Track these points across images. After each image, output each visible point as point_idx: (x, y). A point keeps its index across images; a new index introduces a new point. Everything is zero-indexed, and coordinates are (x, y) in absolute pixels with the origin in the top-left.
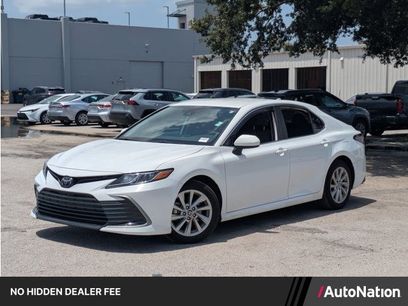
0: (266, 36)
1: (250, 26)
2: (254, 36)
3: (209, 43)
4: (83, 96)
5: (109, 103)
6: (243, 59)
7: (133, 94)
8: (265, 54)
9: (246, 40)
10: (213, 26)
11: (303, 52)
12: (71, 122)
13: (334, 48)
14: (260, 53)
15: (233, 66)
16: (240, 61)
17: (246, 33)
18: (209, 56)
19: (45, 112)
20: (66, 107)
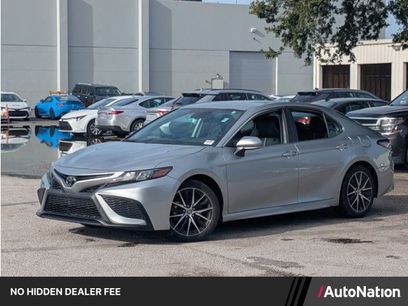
14: (348, 43)
19: (93, 121)
20: (118, 113)
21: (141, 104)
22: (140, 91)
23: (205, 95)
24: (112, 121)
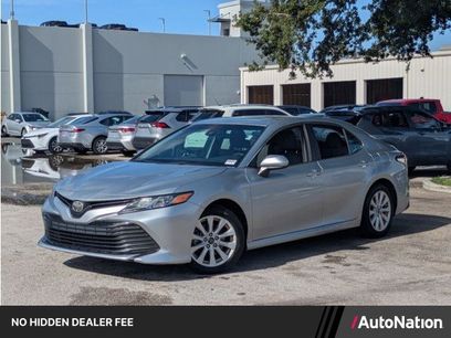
0: (336, 34)
1: (314, 22)
2: (321, 35)
3: (259, 45)
6: (306, 65)
10: (265, 22)
11: (383, 56)
13: (425, 51)
15: (293, 75)
17: (310, 31)
18: (260, 62)
20: (79, 130)
21: (102, 122)
22: (86, 111)
23: (168, 112)
24: (74, 138)
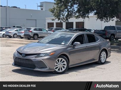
1: (65, 11)
3: (54, 15)
4: (15, 29)
5: (24, 32)
6: (64, 20)
7: (31, 29)
8: (69, 18)
9: (64, 14)
10: (55, 10)
11: (79, 18)
12: (12, 37)
13: (88, 17)
15: (61, 21)
16: (63, 20)
17: (64, 13)
18: (54, 19)
19: (4, 34)
